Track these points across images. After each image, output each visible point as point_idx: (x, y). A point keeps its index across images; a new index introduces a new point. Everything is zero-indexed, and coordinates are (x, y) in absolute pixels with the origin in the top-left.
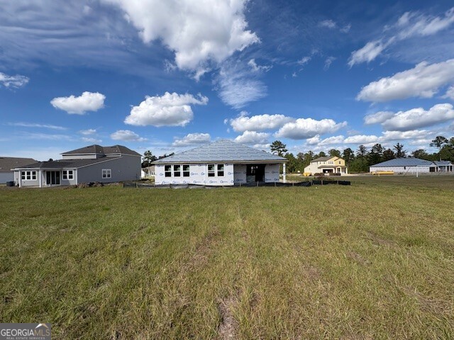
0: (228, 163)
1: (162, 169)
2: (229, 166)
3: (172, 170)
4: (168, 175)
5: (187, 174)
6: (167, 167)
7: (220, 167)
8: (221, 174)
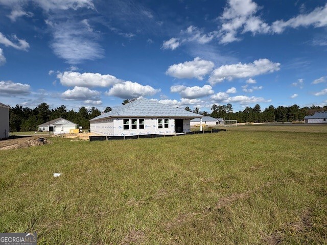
0: (171, 118)
1: (121, 123)
2: (172, 120)
3: (130, 123)
4: (126, 127)
5: (142, 127)
6: (126, 121)
7: (166, 120)
8: (166, 126)
